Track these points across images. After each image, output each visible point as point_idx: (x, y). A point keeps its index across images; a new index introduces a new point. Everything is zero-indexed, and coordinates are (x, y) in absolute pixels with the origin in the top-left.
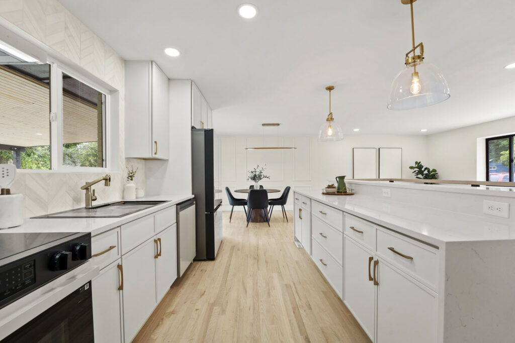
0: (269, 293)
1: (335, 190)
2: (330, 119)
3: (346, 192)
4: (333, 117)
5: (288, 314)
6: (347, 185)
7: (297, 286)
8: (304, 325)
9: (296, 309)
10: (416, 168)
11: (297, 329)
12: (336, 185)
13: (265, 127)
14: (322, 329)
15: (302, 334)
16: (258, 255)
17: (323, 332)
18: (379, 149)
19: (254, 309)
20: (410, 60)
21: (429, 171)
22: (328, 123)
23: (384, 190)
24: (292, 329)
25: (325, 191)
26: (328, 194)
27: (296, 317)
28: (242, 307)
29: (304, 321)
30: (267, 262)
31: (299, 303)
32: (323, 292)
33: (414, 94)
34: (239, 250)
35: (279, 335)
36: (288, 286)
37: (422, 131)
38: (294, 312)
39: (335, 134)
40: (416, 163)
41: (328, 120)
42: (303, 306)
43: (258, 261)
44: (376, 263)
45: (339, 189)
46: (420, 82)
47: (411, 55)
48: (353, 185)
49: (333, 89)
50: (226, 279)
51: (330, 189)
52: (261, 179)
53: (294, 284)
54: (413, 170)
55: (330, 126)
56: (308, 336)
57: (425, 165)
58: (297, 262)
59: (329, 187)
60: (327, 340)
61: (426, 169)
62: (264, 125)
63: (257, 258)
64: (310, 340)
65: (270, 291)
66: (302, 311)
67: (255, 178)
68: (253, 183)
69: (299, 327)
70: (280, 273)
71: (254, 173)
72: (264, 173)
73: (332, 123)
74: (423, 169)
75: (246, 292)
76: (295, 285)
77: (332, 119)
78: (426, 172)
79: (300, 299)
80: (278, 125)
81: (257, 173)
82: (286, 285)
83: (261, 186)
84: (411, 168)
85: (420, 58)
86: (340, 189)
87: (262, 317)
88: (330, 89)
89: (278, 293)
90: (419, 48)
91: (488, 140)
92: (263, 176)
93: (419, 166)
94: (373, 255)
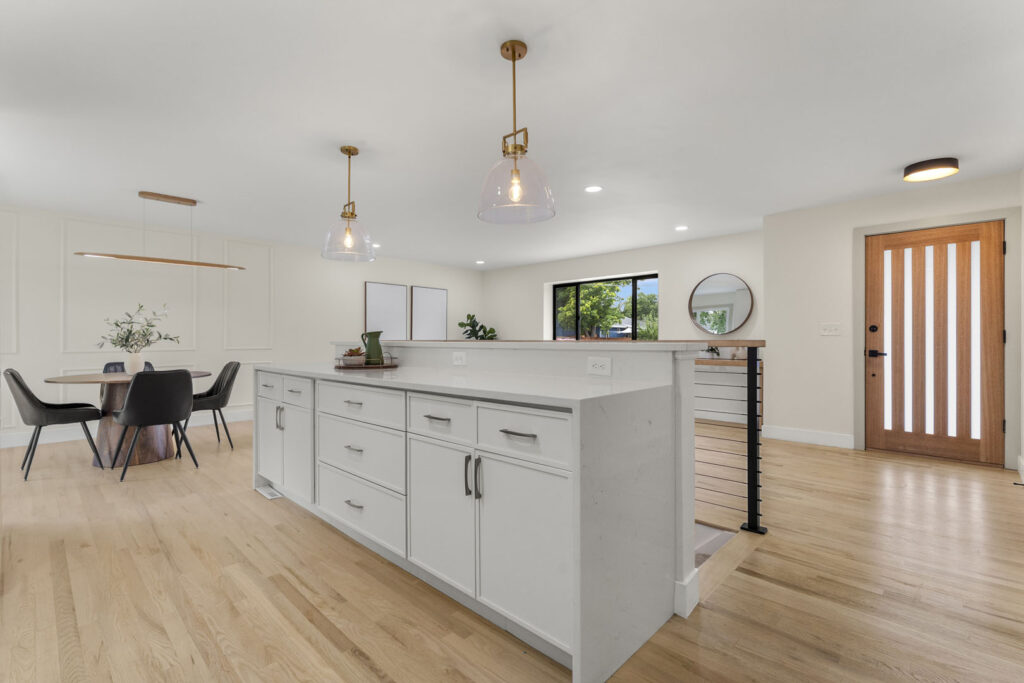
0: (233, 608)
1: (362, 359)
2: (349, 214)
3: (383, 363)
4: (356, 212)
5: (298, 630)
6: (383, 350)
7: (297, 572)
8: (341, 633)
9: (312, 614)
10: (468, 325)
11: (330, 646)
12: (364, 350)
13: (147, 201)
14: (378, 624)
15: (341, 648)
16: (161, 542)
17: (382, 627)
18: (412, 288)
19: (206, 656)
20: (510, 150)
21: (484, 332)
22: (344, 223)
23: (456, 354)
24: (320, 651)
25: (342, 364)
26: (347, 367)
27: (319, 627)
28: (166, 666)
29: (339, 626)
30: (197, 550)
31: (314, 600)
32: (357, 564)
33: (513, 203)
34: (84, 545)
35: (294, 674)
36: (277, 581)
37: (478, 262)
38: (311, 621)
39: (360, 246)
40: (469, 316)
41: (344, 215)
42: (325, 603)
43: (168, 555)
44: (478, 462)
45: (368, 356)
46: (521, 184)
47: (510, 141)
48: (395, 349)
49: (357, 154)
50: (76, 627)
51: (352, 358)
52: (148, 342)
53: (290, 570)
54: (463, 330)
55: (348, 229)
56: (356, 647)
57: (480, 320)
58: (279, 528)
59: (352, 353)
60: (394, 636)
61: (482, 327)
62: (143, 194)
63: (161, 549)
64: (364, 650)
65: (235, 604)
66: (326, 612)
67: (126, 341)
68: (119, 354)
69: (332, 640)
70: (246, 563)
71: (126, 327)
72: (161, 327)
73: (352, 223)
74: (477, 328)
75: (163, 631)
76: (293, 573)
77: (353, 215)
78: (481, 333)
79: (316, 593)
80: (193, 202)
81: (136, 328)
82: (272, 579)
83: (148, 364)
84: (462, 325)
85: (522, 149)
86: (371, 357)
87: (234, 661)
88: (350, 152)
89: (258, 600)
90: (522, 134)
91: (555, 287)
92: (156, 336)
93: (473, 324)
94: (471, 451)
